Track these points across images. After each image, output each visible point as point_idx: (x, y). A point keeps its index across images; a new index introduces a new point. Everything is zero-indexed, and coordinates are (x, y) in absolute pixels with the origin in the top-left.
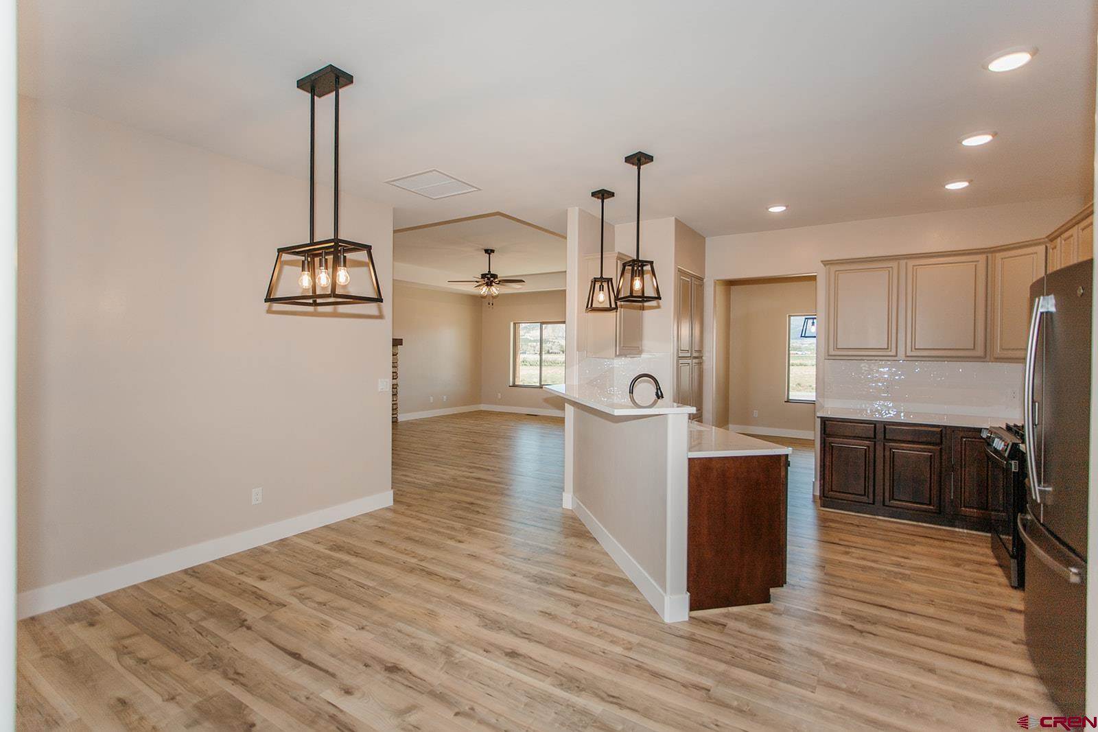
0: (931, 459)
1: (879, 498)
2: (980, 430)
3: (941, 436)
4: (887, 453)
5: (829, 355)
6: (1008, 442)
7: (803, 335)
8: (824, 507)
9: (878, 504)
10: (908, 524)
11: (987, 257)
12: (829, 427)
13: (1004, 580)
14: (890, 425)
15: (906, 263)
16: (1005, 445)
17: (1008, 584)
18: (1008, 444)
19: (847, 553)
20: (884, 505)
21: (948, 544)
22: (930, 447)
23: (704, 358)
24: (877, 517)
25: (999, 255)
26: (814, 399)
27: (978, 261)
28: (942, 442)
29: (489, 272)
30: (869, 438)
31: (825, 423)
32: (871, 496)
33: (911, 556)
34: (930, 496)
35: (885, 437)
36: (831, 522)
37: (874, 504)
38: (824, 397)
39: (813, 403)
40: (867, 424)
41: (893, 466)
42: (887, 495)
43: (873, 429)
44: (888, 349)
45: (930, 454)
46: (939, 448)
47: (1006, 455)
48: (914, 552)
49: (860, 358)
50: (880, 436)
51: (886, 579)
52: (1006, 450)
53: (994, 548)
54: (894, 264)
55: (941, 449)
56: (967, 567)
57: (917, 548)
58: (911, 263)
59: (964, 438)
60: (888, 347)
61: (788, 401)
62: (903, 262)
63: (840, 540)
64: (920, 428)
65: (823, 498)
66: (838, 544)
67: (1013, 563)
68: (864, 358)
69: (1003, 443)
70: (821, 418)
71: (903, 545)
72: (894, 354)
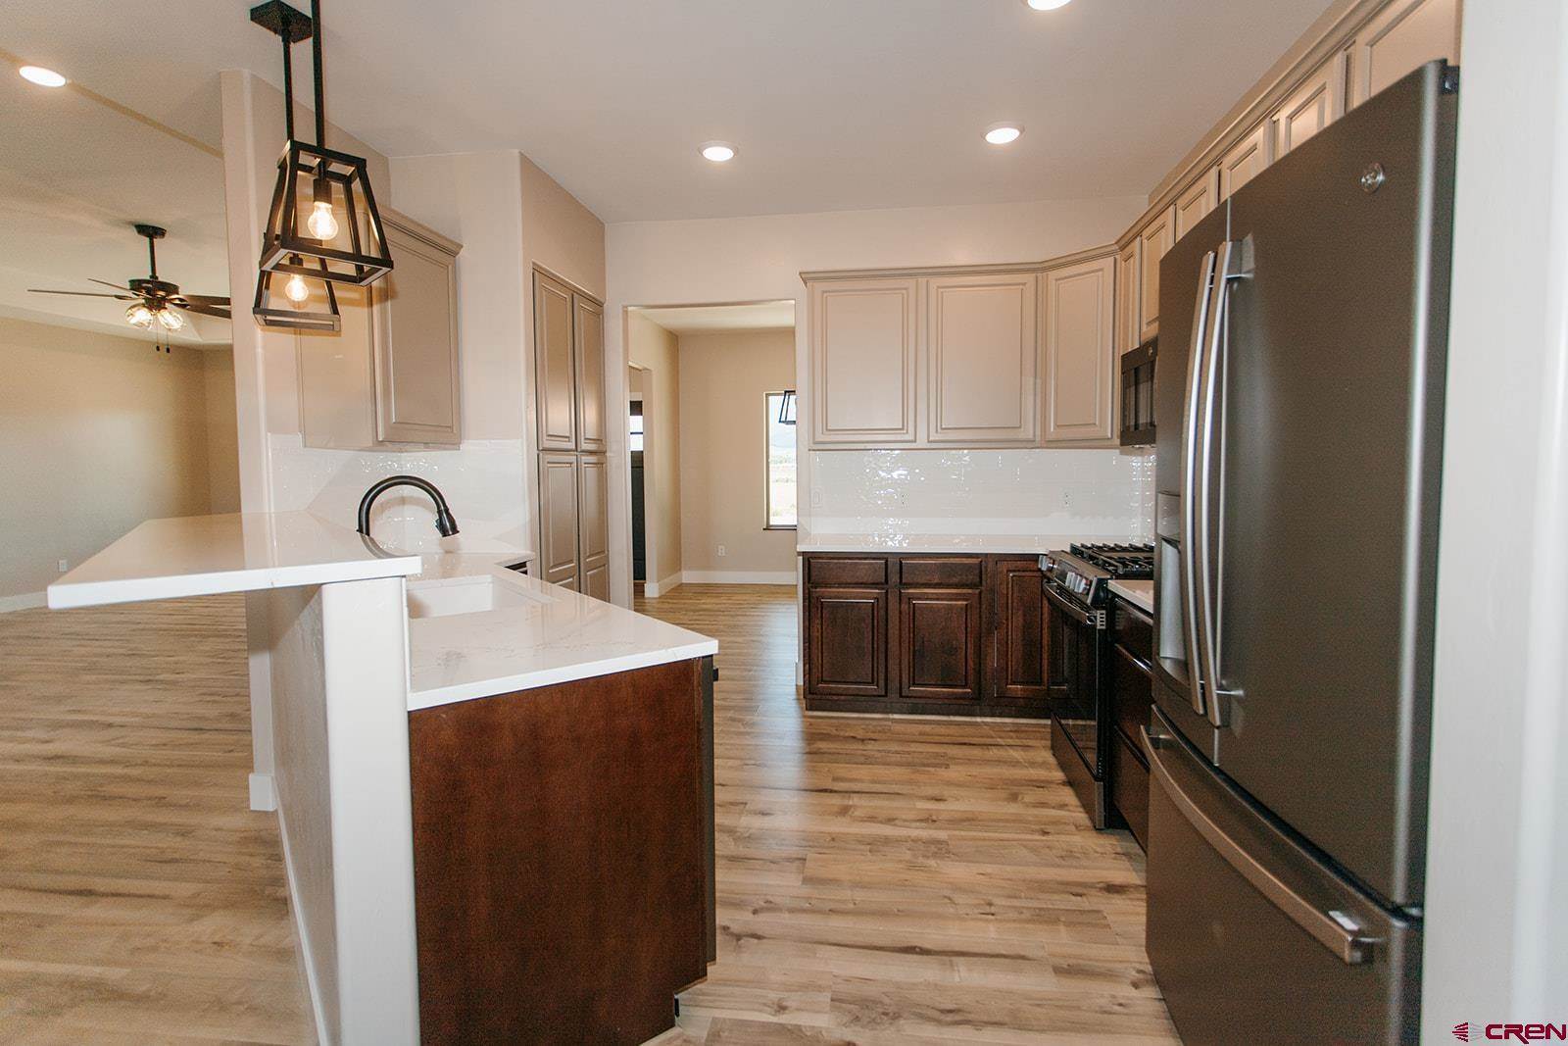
0: (967, 610)
1: (894, 685)
2: (1035, 558)
3: (981, 572)
4: (905, 607)
5: (815, 443)
6: (1090, 578)
7: (783, 419)
8: (811, 710)
9: (894, 696)
10: (938, 723)
11: (1037, 277)
12: (818, 570)
13: (1081, 816)
14: (908, 559)
15: (927, 282)
16: (1086, 584)
17: (1088, 823)
18: (1091, 582)
19: (844, 811)
20: (901, 696)
21: (994, 753)
22: (965, 591)
23: (608, 454)
24: (891, 716)
25: (1053, 275)
26: (795, 523)
27: (1024, 284)
28: (981, 582)
29: (154, 276)
30: (877, 584)
31: (809, 561)
32: (882, 683)
33: (946, 792)
34: (966, 672)
35: (901, 581)
36: (821, 740)
37: (886, 695)
38: (810, 516)
39: (794, 528)
40: (874, 559)
41: (914, 629)
42: (905, 680)
43: (884, 566)
44: (903, 429)
45: (965, 603)
46: (977, 591)
47: (1089, 601)
48: (949, 783)
49: (862, 446)
50: (894, 579)
51: (912, 866)
52: (1088, 594)
53: (1055, 749)
54: (910, 283)
55: (980, 593)
56: (1027, 799)
57: (955, 773)
58: (935, 282)
59: (1011, 571)
60: (903, 425)
61: (768, 528)
62: (922, 280)
63: (835, 779)
64: (952, 560)
65: (810, 696)
66: (831, 791)
67: (1097, 788)
68: (869, 446)
69: (1084, 581)
70: (804, 554)
71: (932, 769)
72: (912, 438)
